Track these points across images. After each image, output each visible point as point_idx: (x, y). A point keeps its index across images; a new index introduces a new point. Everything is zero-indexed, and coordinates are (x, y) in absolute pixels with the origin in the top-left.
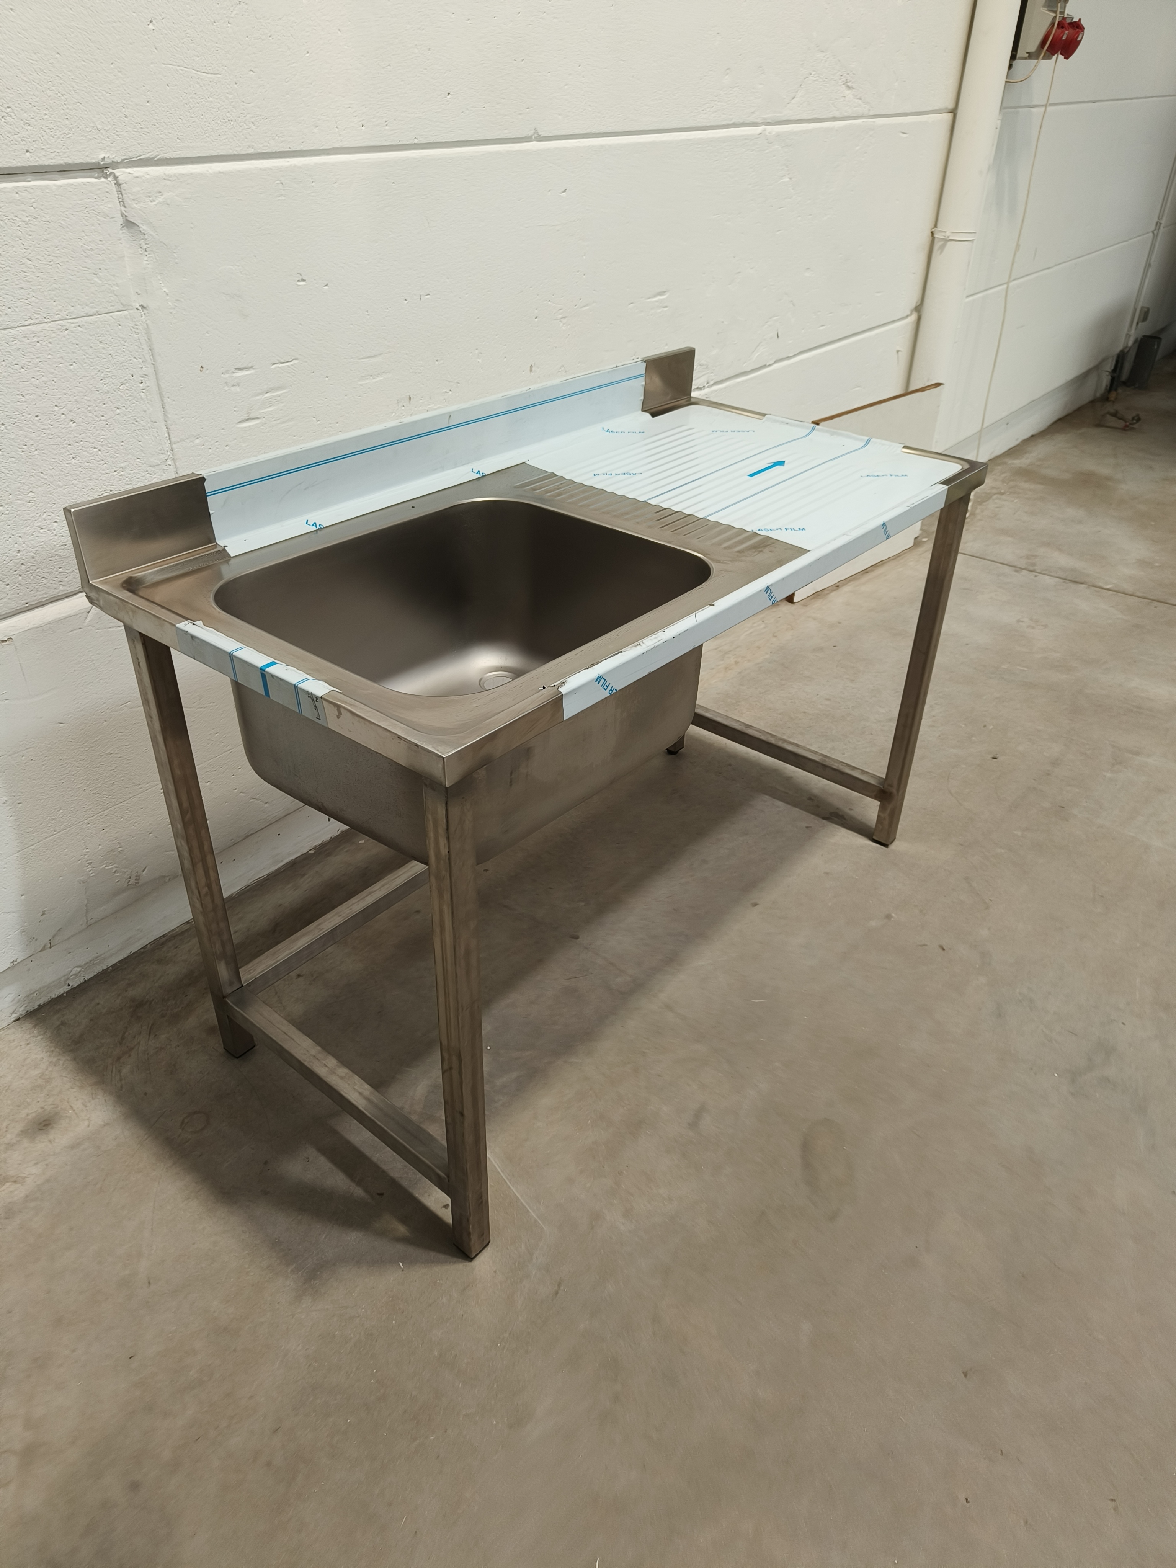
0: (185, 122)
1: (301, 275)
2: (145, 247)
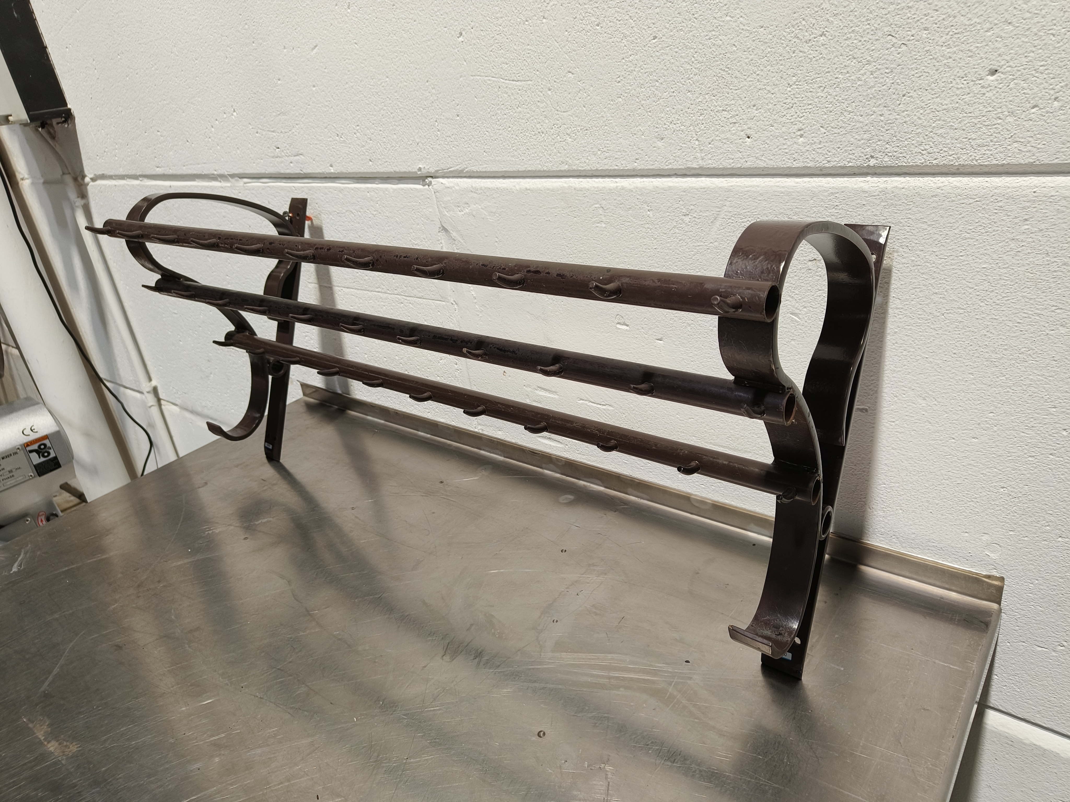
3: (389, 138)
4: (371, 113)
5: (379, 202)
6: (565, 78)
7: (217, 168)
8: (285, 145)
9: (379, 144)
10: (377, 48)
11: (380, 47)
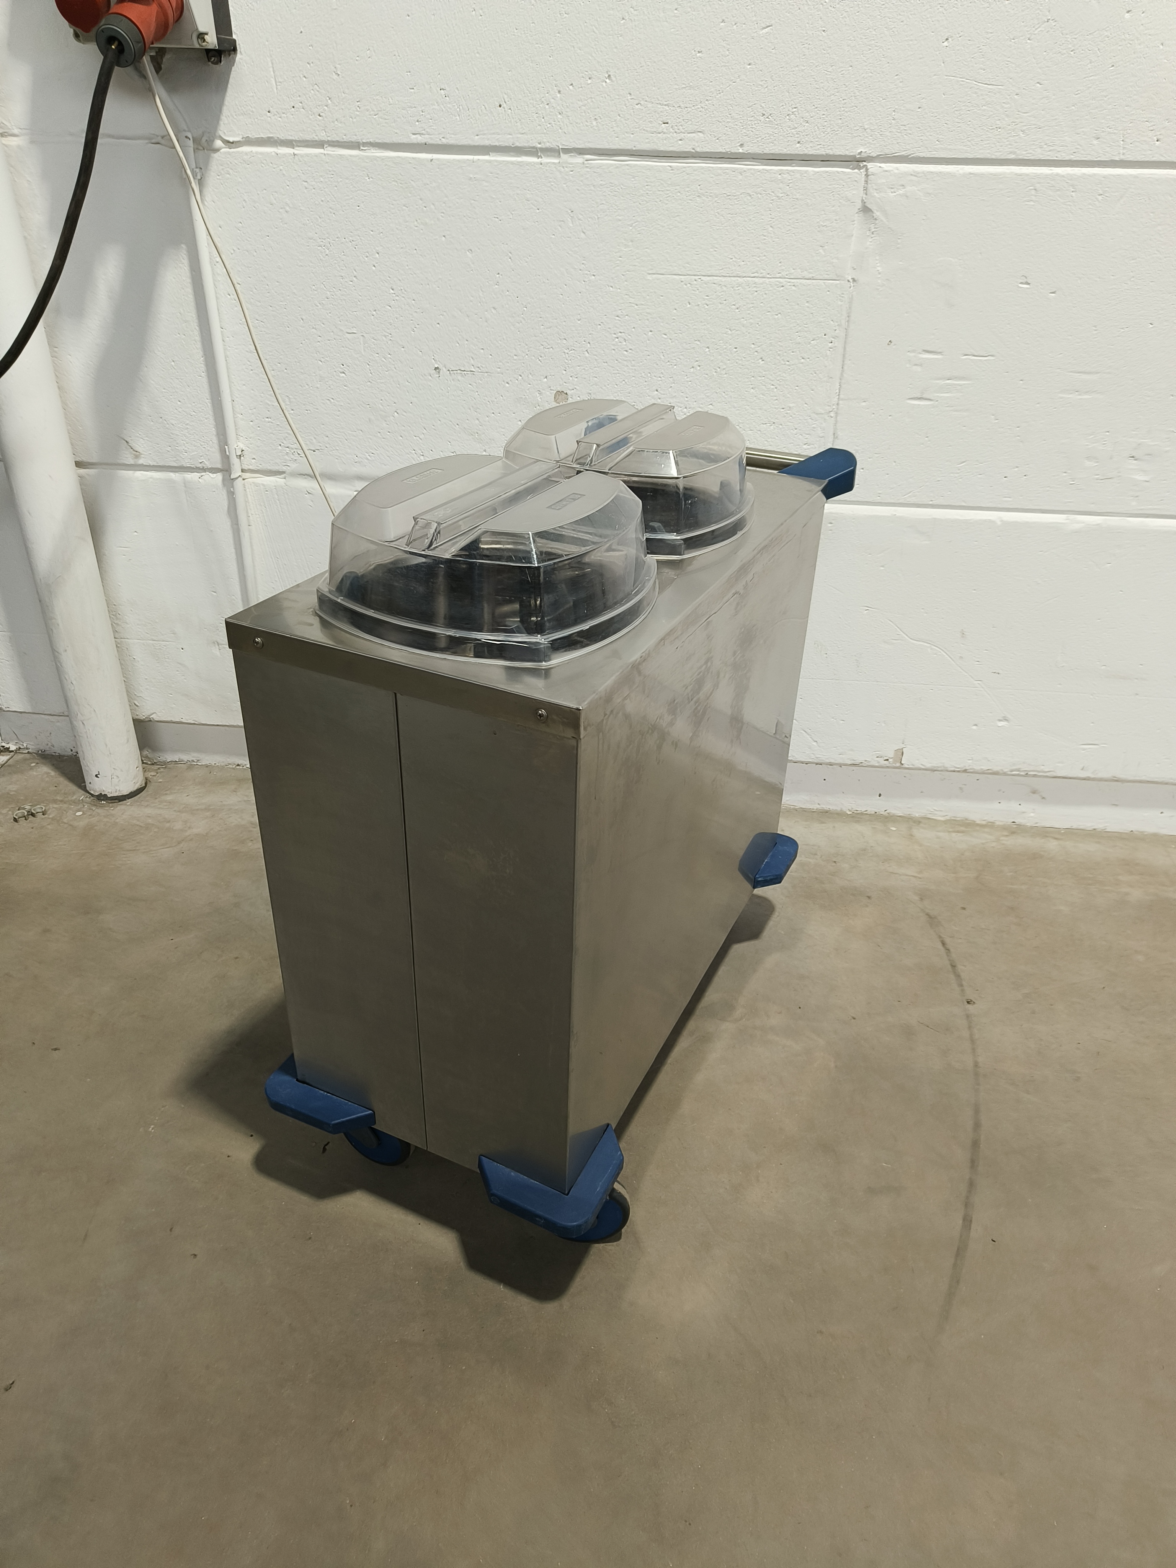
0: (950, 127)
1: (1026, 278)
2: (873, 230)
3: (832, 122)
4: (818, 97)
5: (791, 185)
6: (1033, 87)
7: (545, 140)
8: (680, 120)
9: (816, 127)
10: (849, 38)
11: (853, 39)
